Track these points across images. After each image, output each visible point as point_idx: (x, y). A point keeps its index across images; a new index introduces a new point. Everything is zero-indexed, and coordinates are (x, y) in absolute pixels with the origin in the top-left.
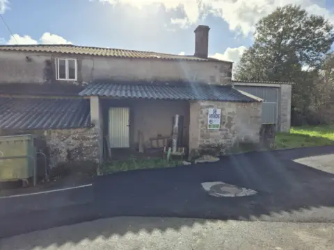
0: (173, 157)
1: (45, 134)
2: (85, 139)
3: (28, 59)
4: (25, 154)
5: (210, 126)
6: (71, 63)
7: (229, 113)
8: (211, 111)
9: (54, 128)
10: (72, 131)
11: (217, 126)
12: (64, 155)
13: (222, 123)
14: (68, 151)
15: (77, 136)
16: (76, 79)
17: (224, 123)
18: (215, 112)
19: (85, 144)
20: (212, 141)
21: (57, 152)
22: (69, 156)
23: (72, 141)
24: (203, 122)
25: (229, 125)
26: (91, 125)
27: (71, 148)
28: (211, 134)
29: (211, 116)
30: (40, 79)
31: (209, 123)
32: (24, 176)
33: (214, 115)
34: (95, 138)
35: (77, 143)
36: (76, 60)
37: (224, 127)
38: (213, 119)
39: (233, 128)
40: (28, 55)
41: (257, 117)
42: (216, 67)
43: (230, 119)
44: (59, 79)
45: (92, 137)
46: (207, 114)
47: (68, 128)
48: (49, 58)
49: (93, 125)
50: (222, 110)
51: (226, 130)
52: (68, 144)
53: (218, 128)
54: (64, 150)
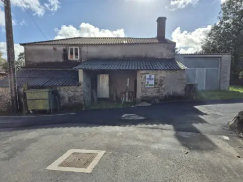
0: (126, 103)
1: (58, 89)
2: (77, 91)
3: (55, 49)
4: (47, 98)
5: (147, 85)
6: (76, 50)
7: (161, 77)
8: (147, 76)
9: (62, 85)
10: (70, 87)
11: (152, 85)
12: (67, 99)
13: (156, 83)
14: (69, 97)
15: (72, 90)
16: (79, 59)
17: (157, 83)
18: (150, 76)
19: (77, 94)
20: (149, 94)
21: (64, 98)
22: (69, 100)
23: (71, 93)
24: (142, 83)
25: (161, 85)
26: (79, 85)
27: (70, 96)
28: (148, 90)
29: (148, 79)
30: (61, 60)
31: (146, 83)
32: (47, 108)
33: (150, 79)
34: (81, 91)
35: (73, 94)
36: (78, 48)
37: (157, 86)
38: (150, 81)
39: (163, 86)
40: (54, 46)
41: (182, 79)
42: (164, 46)
43: (161, 81)
44: (70, 59)
45: (80, 90)
46: (145, 78)
47: (68, 86)
48: (65, 48)
49: (80, 84)
50: (155, 75)
51: (159, 88)
52: (69, 94)
53: (153, 87)
54: (67, 97)
